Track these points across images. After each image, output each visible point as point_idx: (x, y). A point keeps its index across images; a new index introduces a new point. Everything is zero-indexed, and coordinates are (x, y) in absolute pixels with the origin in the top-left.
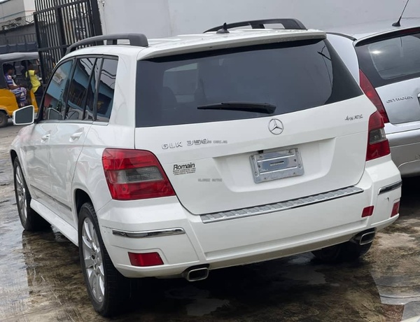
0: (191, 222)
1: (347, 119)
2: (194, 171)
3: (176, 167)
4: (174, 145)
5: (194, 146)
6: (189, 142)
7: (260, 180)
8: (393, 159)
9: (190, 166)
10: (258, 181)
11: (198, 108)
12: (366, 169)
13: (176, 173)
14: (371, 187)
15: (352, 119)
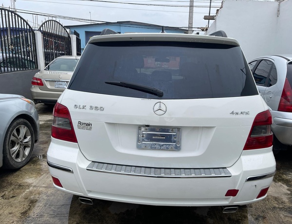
0: (78, 167)
1: (232, 113)
2: (90, 129)
3: (80, 123)
4: (81, 107)
5: (93, 111)
6: (91, 107)
7: (141, 147)
8: (274, 151)
9: (89, 125)
10: (139, 147)
11: (106, 83)
12: (241, 156)
13: (79, 127)
14: (240, 175)
15: (237, 114)
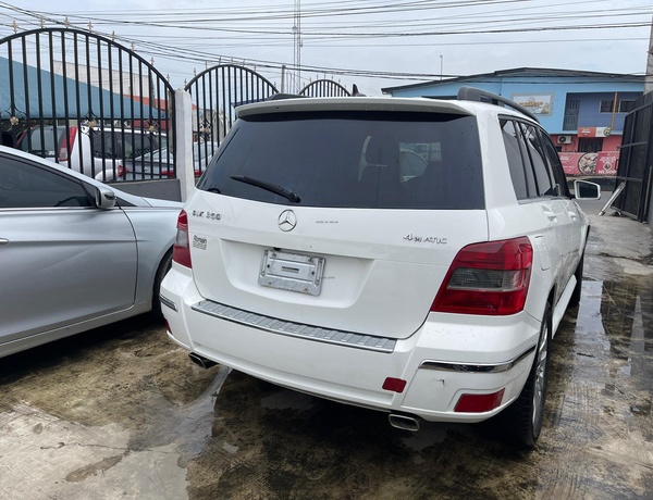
0: (183, 302)
1: (408, 238)
2: (205, 248)
3: (196, 238)
4: (199, 214)
5: (210, 220)
6: (208, 214)
9: (204, 241)
12: (427, 322)
13: (194, 245)
14: (410, 352)
15: (417, 240)
